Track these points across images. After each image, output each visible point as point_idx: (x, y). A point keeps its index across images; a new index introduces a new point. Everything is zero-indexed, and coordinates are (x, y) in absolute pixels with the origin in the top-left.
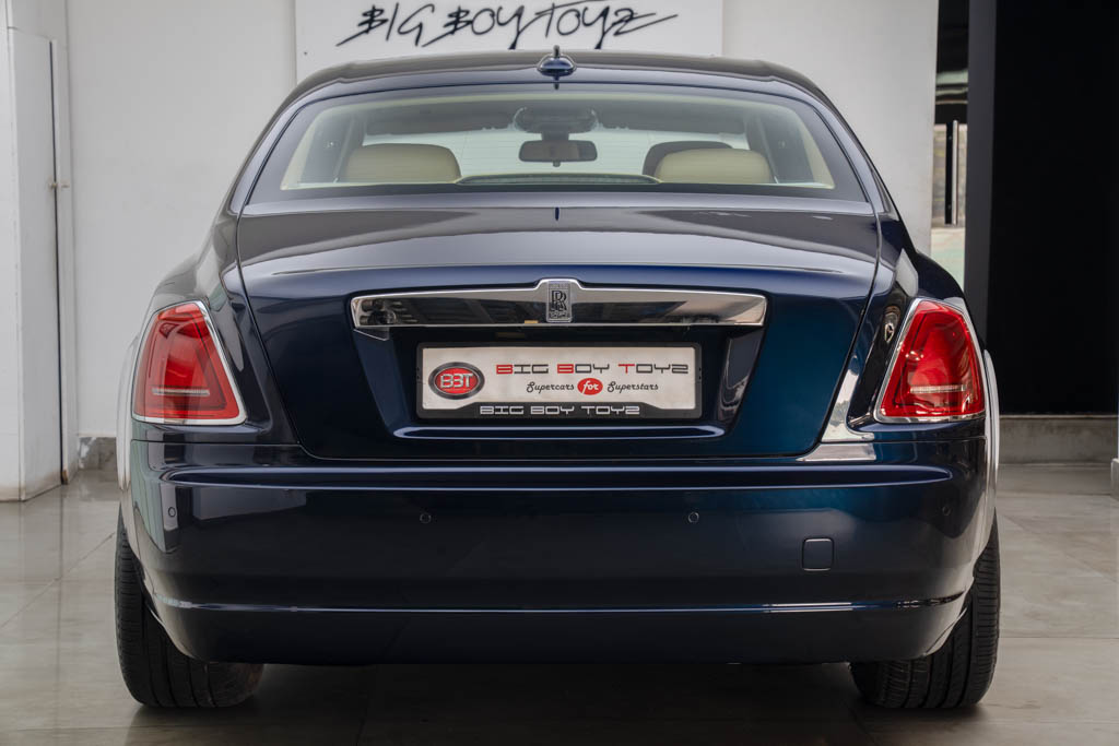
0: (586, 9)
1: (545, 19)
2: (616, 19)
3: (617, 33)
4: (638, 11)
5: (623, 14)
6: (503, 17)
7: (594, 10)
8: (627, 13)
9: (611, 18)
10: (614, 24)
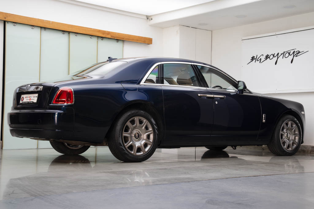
0: (290, 52)
1: (283, 55)
2: (296, 53)
3: (296, 56)
4: (301, 51)
5: (297, 52)
6: (275, 56)
7: (292, 52)
8: (298, 52)
9: (295, 53)
10: (295, 54)
